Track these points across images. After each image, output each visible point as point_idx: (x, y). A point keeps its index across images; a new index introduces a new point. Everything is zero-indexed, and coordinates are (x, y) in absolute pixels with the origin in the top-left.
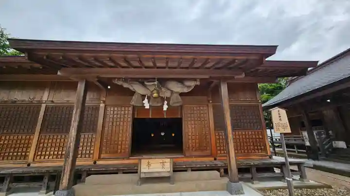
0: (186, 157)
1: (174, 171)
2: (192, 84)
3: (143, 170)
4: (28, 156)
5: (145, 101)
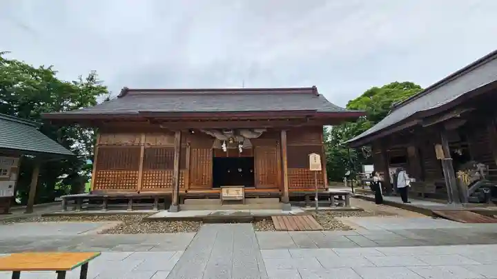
0: (256, 189)
1: (245, 198)
2: (261, 132)
3: (223, 195)
4: (137, 186)
5: (224, 146)
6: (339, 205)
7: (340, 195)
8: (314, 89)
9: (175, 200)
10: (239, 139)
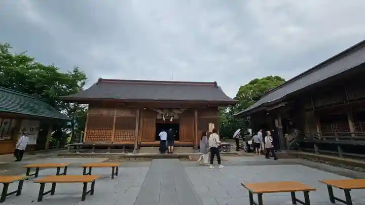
0: (180, 141)
2: (184, 110)
4: (111, 139)
5: (163, 117)
6: (226, 151)
7: (226, 145)
8: (215, 83)
9: (136, 147)
10: (172, 114)
